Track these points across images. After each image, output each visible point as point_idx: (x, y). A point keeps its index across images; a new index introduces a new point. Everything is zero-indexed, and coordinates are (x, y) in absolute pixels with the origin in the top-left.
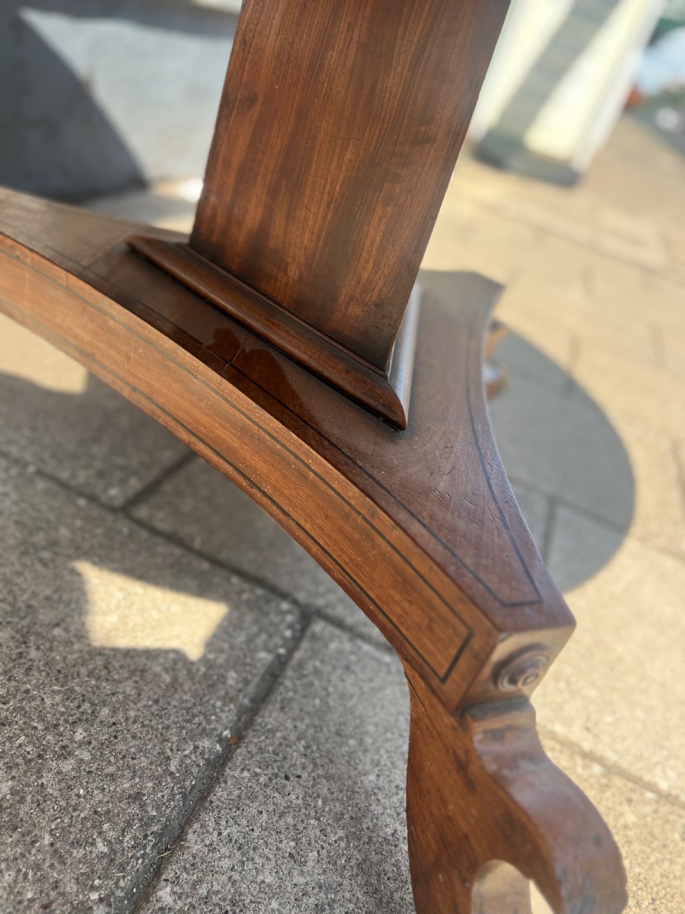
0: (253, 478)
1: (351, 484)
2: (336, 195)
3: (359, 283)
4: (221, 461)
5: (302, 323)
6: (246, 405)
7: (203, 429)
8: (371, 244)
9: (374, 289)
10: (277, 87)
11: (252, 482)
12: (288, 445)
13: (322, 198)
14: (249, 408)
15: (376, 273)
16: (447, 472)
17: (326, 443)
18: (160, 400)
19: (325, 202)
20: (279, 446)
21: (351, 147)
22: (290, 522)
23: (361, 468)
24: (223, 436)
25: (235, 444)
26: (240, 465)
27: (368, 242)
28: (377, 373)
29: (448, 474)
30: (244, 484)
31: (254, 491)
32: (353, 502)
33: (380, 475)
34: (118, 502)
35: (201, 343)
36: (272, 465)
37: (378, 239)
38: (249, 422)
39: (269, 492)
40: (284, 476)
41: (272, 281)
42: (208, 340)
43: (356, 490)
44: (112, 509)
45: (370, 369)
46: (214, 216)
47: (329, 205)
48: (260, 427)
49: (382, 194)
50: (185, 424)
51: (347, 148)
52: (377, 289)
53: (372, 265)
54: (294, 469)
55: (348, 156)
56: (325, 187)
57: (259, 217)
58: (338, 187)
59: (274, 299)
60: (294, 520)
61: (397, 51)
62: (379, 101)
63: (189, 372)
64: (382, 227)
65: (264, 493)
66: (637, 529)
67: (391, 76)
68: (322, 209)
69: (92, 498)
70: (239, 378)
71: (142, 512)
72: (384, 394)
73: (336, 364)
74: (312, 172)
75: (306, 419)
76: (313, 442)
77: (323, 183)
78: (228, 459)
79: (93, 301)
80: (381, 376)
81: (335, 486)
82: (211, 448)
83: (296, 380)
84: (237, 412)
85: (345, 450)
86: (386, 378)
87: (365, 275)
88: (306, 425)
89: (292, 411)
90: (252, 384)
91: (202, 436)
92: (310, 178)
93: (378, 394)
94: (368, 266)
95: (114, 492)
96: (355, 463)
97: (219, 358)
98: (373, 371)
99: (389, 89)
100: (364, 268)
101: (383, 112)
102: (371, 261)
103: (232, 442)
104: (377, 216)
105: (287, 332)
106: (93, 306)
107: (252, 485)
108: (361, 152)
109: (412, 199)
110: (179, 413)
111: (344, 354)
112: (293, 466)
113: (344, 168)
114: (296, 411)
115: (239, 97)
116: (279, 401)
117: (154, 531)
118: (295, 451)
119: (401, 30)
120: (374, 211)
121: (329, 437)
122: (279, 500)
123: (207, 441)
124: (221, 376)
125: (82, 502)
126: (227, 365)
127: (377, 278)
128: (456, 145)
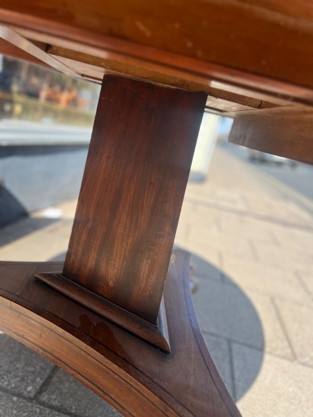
0: (105, 390)
1: (154, 395)
2: (126, 256)
3: (140, 289)
4: (89, 383)
5: (117, 306)
6: (99, 357)
7: (79, 368)
8: (143, 274)
9: (147, 292)
10: (98, 216)
11: (105, 393)
12: (121, 375)
13: (121, 257)
14: (101, 358)
15: (147, 285)
16: (192, 374)
17: (138, 372)
18: (57, 355)
19: (122, 258)
20: (117, 376)
21: (131, 238)
22: (126, 413)
23: (156, 383)
24: (89, 371)
25: (95, 375)
26: (98, 385)
27: (142, 273)
28: (153, 326)
29: (193, 374)
30: (101, 394)
31: (106, 397)
32: (156, 403)
33: (165, 384)
34: (32, 395)
35: (75, 327)
36: (114, 385)
37: (146, 272)
38: (101, 365)
39: (114, 398)
40: (120, 390)
41: (102, 289)
42: (78, 324)
43: (157, 398)
44: (30, 399)
45: (150, 324)
46: (73, 263)
47: (124, 259)
48: (107, 367)
49: (145, 255)
50: (70, 366)
51: (129, 239)
52: (148, 291)
53: (145, 282)
54: (125, 387)
55: (130, 241)
56: (121, 253)
57: (94, 263)
58: (127, 253)
59: (103, 296)
60: (127, 411)
61: (144, 207)
62: (140, 223)
63: (71, 342)
64: (147, 268)
65: (111, 398)
66: (268, 349)
67: (144, 215)
68: (121, 261)
69: (19, 395)
70: (94, 344)
71: (44, 397)
72: (158, 338)
73: (135, 325)
74: (116, 247)
75: (127, 359)
76: (133, 374)
77: (120, 251)
78: (92, 382)
79: (23, 313)
80: (155, 327)
81: (146, 395)
82: (83, 376)
83: (118, 336)
84: (95, 360)
85: (147, 374)
86: (157, 328)
87: (143, 286)
88: (128, 364)
89: (120, 357)
90: (101, 346)
91: (78, 371)
92: (115, 249)
93: (155, 338)
94: (143, 282)
95: (30, 389)
96: (153, 381)
97: (84, 334)
98: (151, 325)
99: (143, 219)
100: (142, 283)
101: (142, 227)
102: (144, 280)
103: (93, 374)
104: (144, 264)
105: (111, 312)
106: (23, 315)
107: (105, 394)
108: (135, 240)
109: (158, 257)
110: (67, 361)
111: (137, 319)
112: (125, 386)
113: (129, 246)
114: (122, 356)
115: (82, 219)
116: (113, 352)
117: (52, 407)
118: (125, 378)
119: (145, 200)
120: (143, 262)
121: (139, 368)
122: (120, 402)
123: (81, 373)
124: (87, 344)
125: (15, 398)
126: (88, 337)
127: (148, 286)
128: (172, 239)
